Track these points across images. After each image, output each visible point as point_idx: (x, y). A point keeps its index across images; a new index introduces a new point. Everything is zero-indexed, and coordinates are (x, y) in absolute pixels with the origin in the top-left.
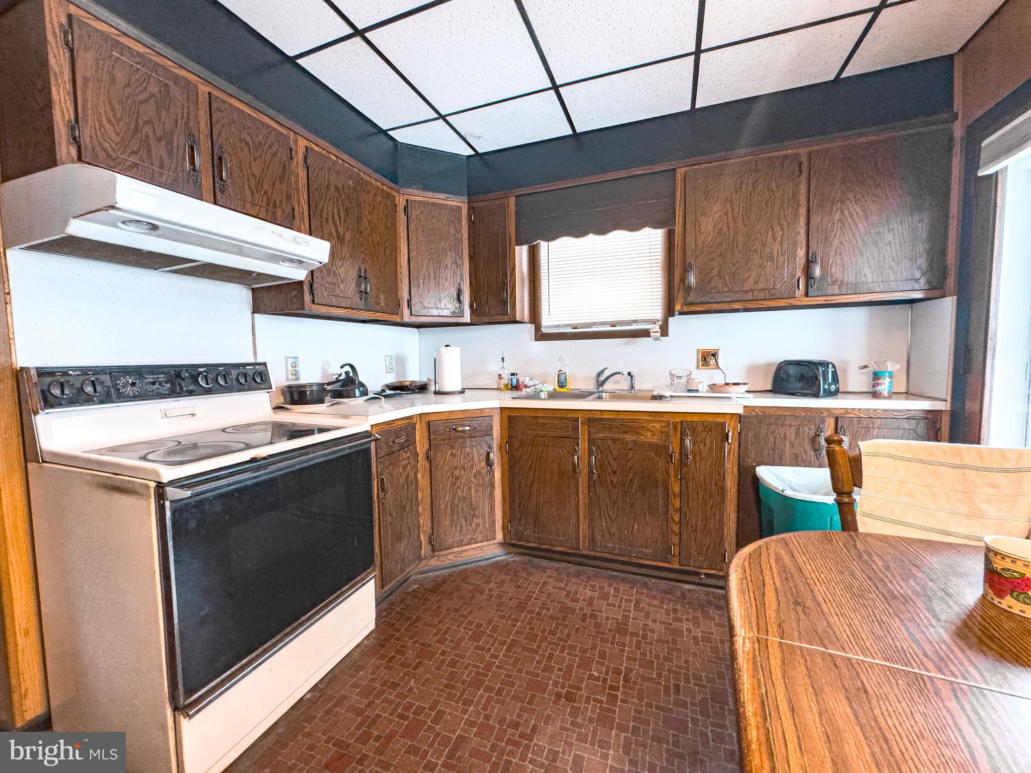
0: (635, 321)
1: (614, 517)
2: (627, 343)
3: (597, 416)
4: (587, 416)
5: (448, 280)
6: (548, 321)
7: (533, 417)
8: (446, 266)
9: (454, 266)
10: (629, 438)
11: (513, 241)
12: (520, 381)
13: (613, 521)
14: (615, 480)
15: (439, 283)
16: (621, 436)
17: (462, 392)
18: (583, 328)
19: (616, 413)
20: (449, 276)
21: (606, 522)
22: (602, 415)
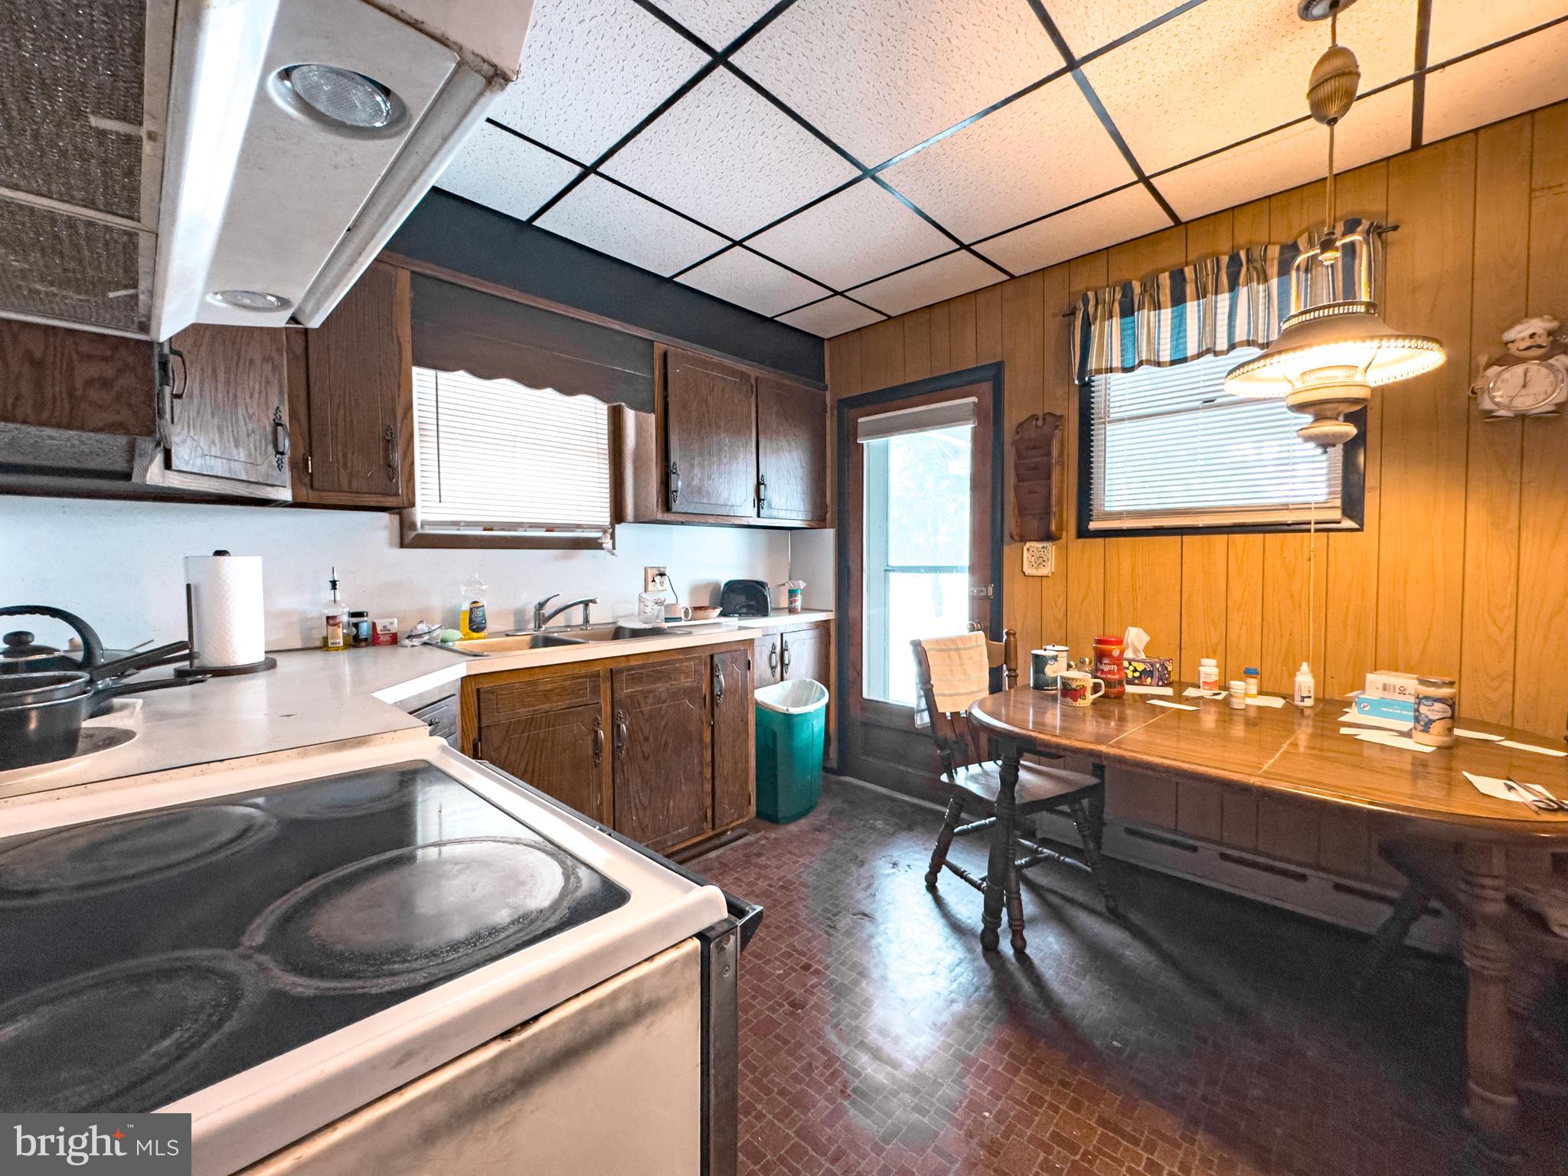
0: (579, 527)
1: (646, 803)
2: (563, 557)
3: (623, 664)
4: (609, 667)
5: (256, 395)
6: (427, 511)
7: (528, 683)
8: (251, 362)
9: (268, 368)
10: (661, 687)
11: (408, 354)
12: (379, 628)
13: (644, 808)
14: (647, 751)
15: (235, 397)
16: (653, 686)
17: (270, 665)
18: (503, 530)
19: (645, 656)
20: (257, 386)
21: (637, 814)
22: (628, 661)
